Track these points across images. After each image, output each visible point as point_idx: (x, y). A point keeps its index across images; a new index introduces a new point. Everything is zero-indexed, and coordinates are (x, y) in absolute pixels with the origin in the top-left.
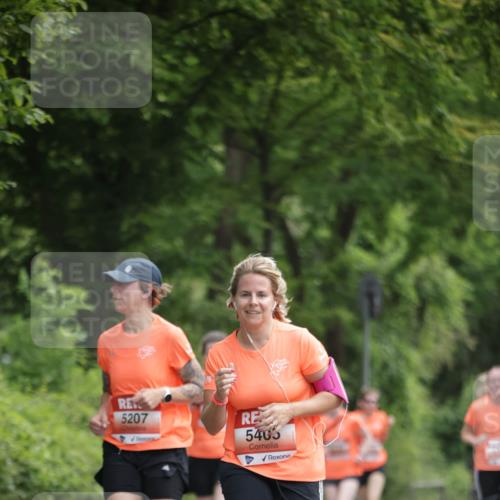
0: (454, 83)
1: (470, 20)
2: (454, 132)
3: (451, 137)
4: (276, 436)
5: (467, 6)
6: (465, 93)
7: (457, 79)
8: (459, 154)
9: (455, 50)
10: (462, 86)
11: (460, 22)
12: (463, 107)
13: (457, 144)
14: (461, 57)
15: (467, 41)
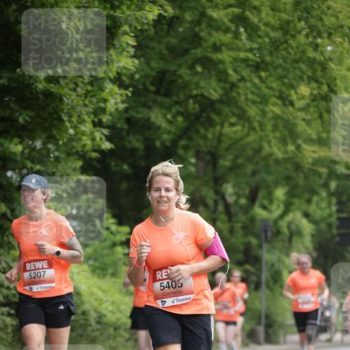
0: (305, 130)
1: (313, 100)
2: (306, 153)
3: (304, 155)
4: (180, 285)
5: (311, 94)
6: (310, 135)
7: (307, 128)
8: (309, 164)
9: (306, 114)
10: (309, 131)
11: (308, 101)
12: (310, 141)
13: (307, 159)
14: (308, 117)
15: (312, 110)
